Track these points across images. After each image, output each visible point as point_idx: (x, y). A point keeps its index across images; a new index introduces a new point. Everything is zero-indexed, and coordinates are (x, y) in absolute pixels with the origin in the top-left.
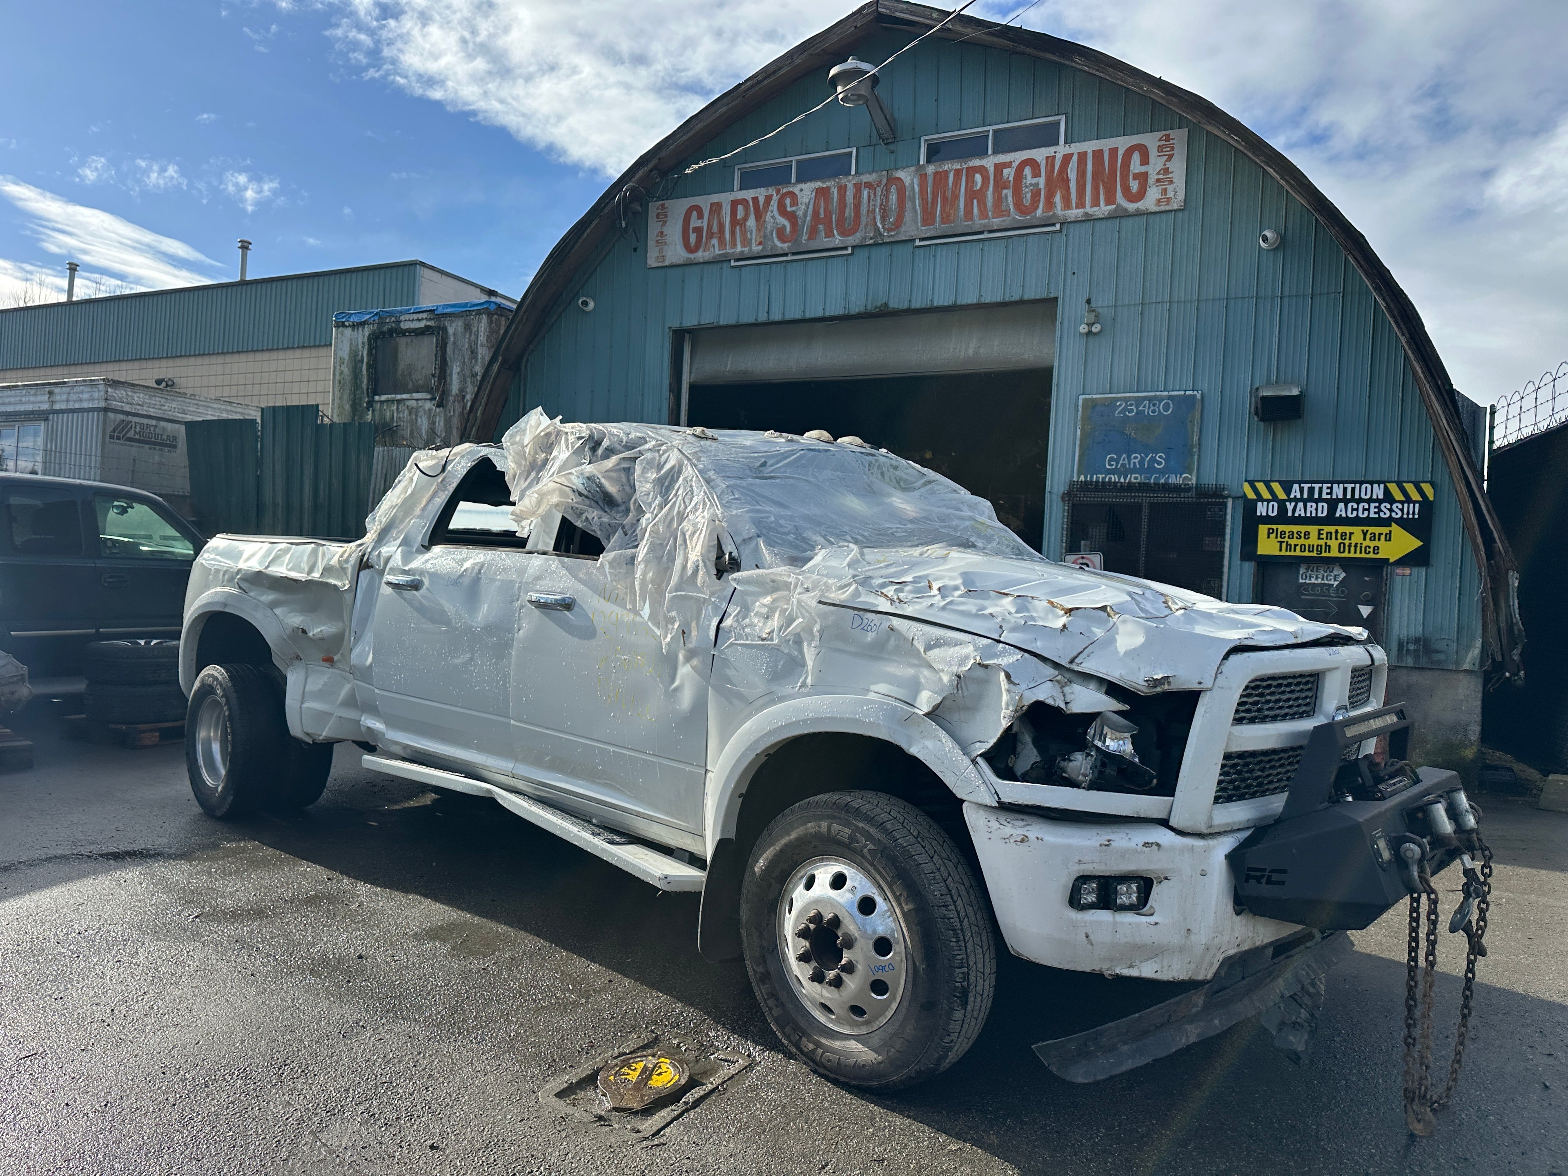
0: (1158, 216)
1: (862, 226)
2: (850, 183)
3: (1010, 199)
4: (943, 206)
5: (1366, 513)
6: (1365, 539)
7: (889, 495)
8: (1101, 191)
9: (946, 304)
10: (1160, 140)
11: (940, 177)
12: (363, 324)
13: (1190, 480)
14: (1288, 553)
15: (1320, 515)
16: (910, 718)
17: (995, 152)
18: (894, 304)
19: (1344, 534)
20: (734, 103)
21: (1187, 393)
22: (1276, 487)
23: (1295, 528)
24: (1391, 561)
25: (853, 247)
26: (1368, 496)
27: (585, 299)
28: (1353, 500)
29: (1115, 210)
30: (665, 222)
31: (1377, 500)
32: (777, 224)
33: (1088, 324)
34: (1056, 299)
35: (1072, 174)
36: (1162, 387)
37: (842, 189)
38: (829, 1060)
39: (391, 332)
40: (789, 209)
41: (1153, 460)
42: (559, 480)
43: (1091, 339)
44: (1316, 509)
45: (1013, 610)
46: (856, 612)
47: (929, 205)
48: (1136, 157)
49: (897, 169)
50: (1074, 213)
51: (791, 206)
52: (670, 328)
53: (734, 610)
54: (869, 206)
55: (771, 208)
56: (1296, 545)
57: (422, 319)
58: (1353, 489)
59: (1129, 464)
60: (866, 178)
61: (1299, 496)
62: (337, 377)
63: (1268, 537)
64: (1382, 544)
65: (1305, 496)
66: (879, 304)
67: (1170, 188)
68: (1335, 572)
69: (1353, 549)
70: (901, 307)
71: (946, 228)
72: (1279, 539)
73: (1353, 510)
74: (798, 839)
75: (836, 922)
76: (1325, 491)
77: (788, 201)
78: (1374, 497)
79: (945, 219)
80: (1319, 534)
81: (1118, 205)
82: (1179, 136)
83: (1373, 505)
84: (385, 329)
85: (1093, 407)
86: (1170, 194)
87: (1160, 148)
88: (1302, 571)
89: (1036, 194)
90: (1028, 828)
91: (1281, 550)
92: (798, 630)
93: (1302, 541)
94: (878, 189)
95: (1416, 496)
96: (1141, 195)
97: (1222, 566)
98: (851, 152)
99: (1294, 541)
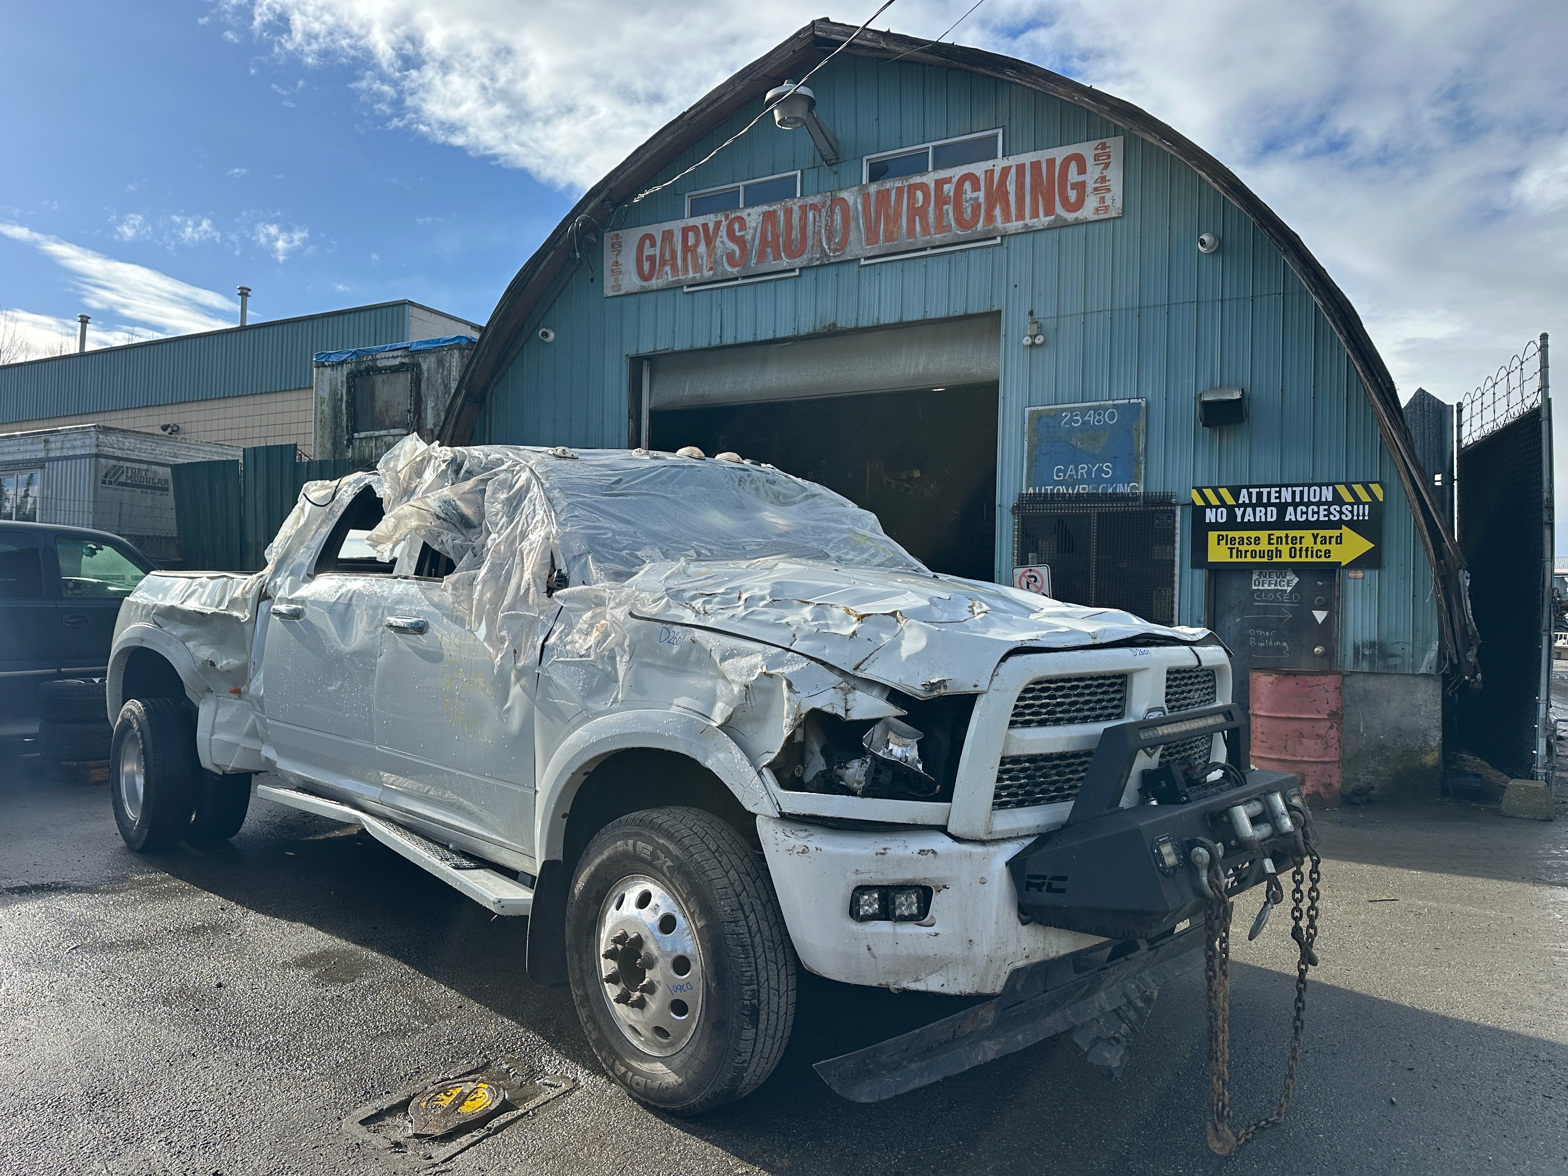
0: (1097, 225)
1: (809, 248)
2: (795, 205)
3: (951, 214)
4: (886, 224)
5: (1316, 516)
6: (1315, 543)
7: (760, 510)
8: (1040, 203)
9: (892, 321)
10: (1096, 149)
11: (883, 195)
12: (341, 363)
13: (1138, 489)
14: (1239, 560)
15: (1269, 519)
16: (704, 731)
17: (935, 168)
18: (842, 324)
19: (1294, 539)
20: (679, 131)
21: (1132, 401)
22: (1224, 492)
23: (1245, 534)
24: (1343, 564)
25: (801, 269)
26: (1317, 499)
27: (544, 330)
28: (1302, 503)
29: (1055, 221)
30: (619, 252)
31: (1326, 503)
32: (727, 249)
33: (1030, 336)
34: (1000, 312)
35: (1011, 188)
36: (1106, 395)
37: (789, 212)
38: (637, 1084)
39: (368, 370)
40: (738, 234)
41: (1100, 469)
42: (415, 504)
43: (1034, 351)
44: (1266, 514)
45: (810, 619)
46: (664, 625)
47: (873, 224)
48: (1073, 166)
49: (841, 190)
50: (1015, 225)
51: (739, 231)
52: (627, 355)
53: (559, 628)
54: (814, 227)
55: (720, 233)
56: (1246, 551)
57: (397, 356)
58: (1302, 492)
59: (1077, 476)
60: (811, 200)
61: (1247, 501)
62: (319, 416)
63: (1219, 544)
64: (1333, 547)
65: (1254, 501)
66: (827, 324)
67: (1108, 196)
68: (1288, 578)
69: (1304, 553)
70: (849, 327)
71: (889, 246)
72: (1229, 546)
73: (1302, 513)
74: (609, 858)
75: (639, 941)
76: (1273, 495)
77: (736, 226)
78: (1323, 499)
79: (889, 237)
80: (1270, 539)
81: (1058, 216)
82: (1115, 144)
83: (1322, 508)
84: (362, 367)
85: (1039, 419)
86: (1108, 202)
87: (1096, 157)
88: (1255, 577)
89: (976, 208)
90: (810, 838)
91: (1231, 557)
92: (613, 646)
93: (1253, 547)
94: (823, 210)
95: (1365, 497)
96: (1079, 204)
97: (1173, 575)
98: (796, 176)
99: (1245, 547)
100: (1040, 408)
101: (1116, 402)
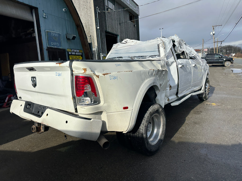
6: (78, 58)
13: (62, 48)
15: (74, 54)
28: (77, 52)
33: (45, 16)
34: (38, 8)
36: (56, 31)
59: (55, 44)
76: (74, 51)
95: (81, 52)
99: (73, 58)
100: (48, 31)
101: (58, 33)
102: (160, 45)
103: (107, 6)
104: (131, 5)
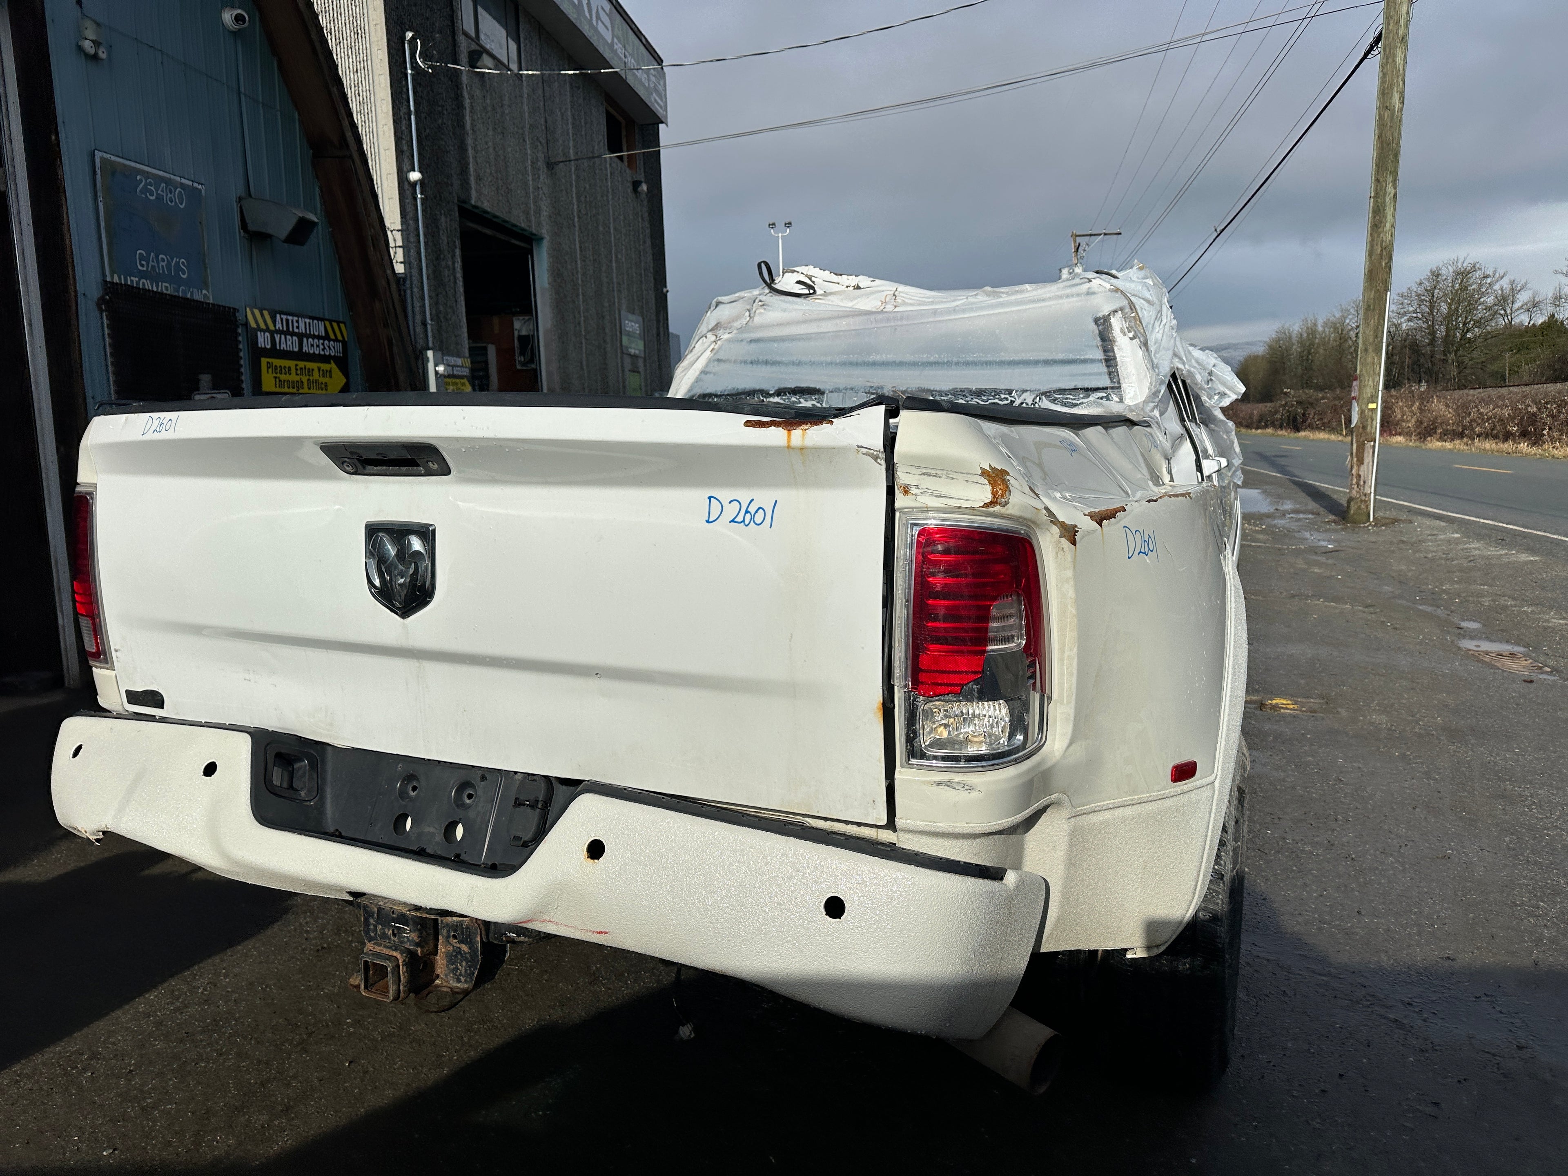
5: (318, 350)
6: (319, 375)
14: (281, 390)
15: (294, 349)
19: (309, 370)
21: (195, 185)
22: (268, 315)
23: (282, 363)
26: (317, 333)
28: (311, 335)
31: (322, 337)
33: (92, 41)
36: (170, 167)
41: (177, 266)
44: (291, 343)
56: (284, 382)
58: (309, 324)
59: (157, 267)
61: (281, 328)
63: (268, 372)
64: (328, 380)
65: (285, 328)
69: (314, 385)
72: (275, 375)
73: (311, 346)
76: (295, 324)
78: (320, 334)
80: (296, 369)
83: (320, 342)
85: (113, 173)
91: (276, 387)
93: (288, 377)
95: (340, 338)
99: (283, 377)
100: (113, 158)
101: (183, 181)
102: (1116, 323)
103: (473, 33)
104: (618, 47)
